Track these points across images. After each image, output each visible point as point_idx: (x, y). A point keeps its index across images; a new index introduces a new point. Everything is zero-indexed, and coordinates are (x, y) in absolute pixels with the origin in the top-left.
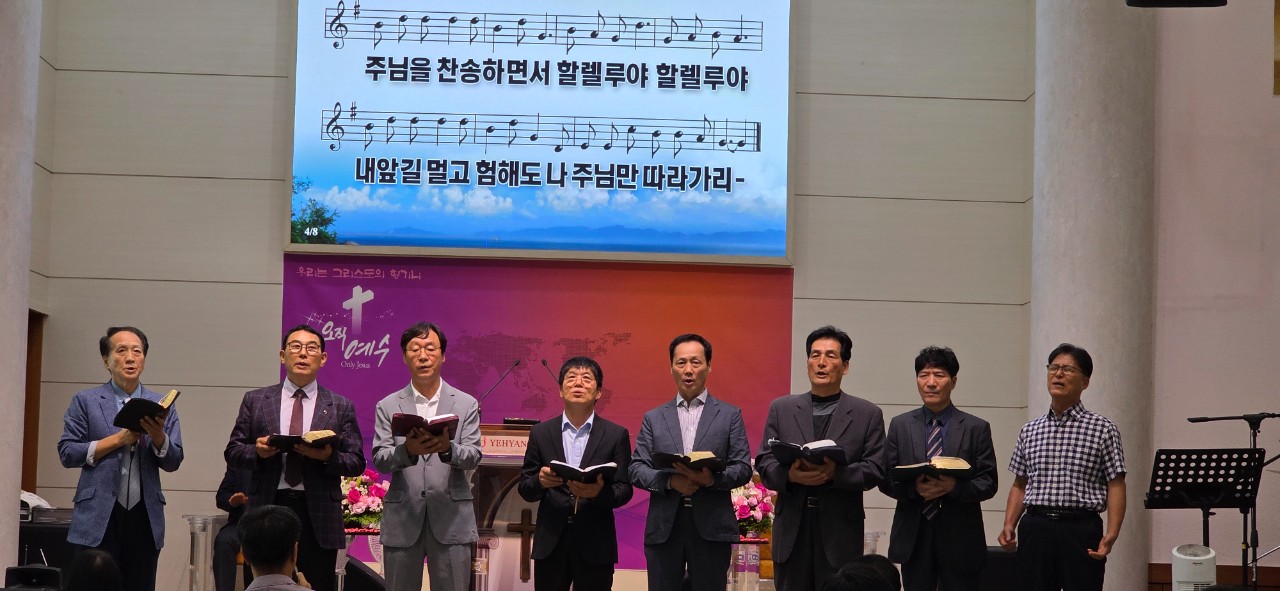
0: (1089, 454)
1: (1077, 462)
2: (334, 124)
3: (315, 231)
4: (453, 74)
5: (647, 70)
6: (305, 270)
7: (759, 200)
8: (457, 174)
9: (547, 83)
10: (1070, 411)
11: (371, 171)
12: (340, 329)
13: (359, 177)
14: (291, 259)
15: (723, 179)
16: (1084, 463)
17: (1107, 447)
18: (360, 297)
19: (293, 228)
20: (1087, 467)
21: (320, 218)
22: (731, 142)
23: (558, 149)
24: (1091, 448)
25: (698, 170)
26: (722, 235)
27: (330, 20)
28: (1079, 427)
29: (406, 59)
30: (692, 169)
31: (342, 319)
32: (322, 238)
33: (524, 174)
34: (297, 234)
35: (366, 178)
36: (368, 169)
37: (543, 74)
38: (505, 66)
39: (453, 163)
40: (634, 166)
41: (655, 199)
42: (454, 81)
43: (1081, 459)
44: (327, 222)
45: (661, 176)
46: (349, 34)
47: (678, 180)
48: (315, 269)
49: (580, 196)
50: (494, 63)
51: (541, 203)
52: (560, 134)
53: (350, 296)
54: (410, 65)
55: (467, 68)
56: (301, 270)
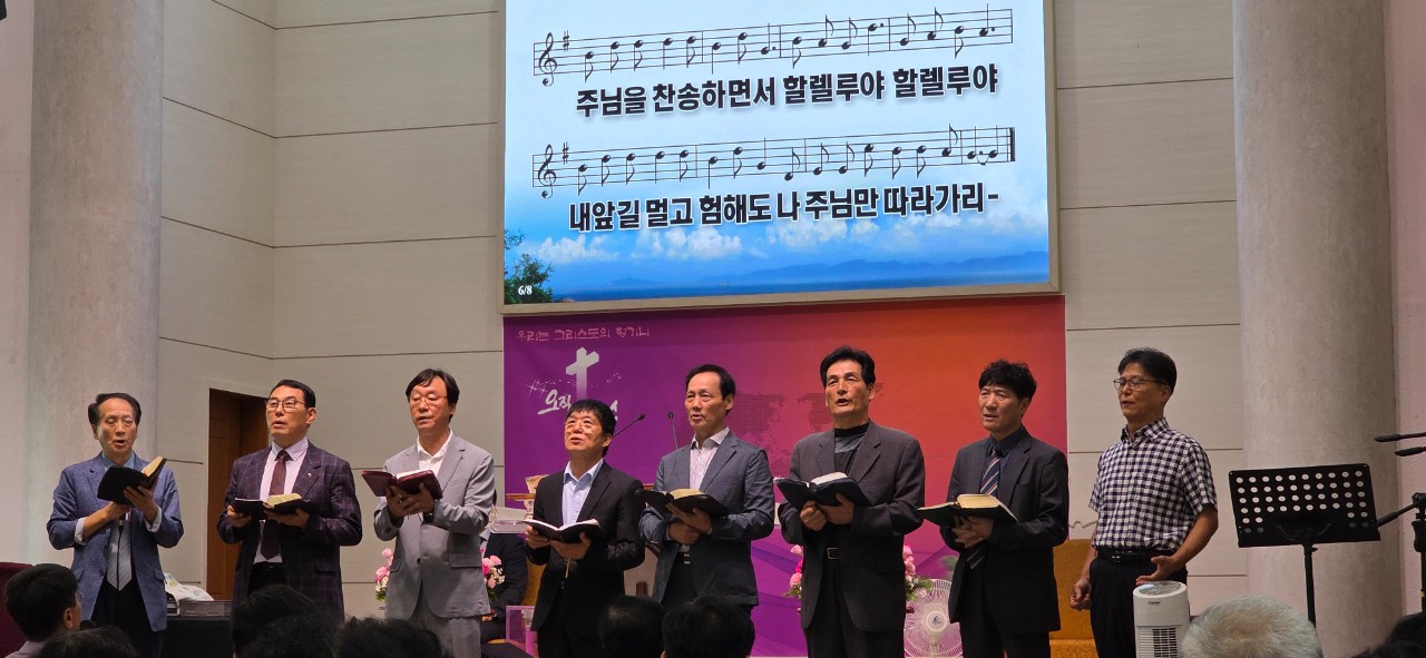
0: (1163, 482)
1: (1146, 491)
2: (546, 170)
3: (529, 290)
4: (670, 101)
5: (883, 78)
6: (526, 334)
7: (1016, 219)
8: (679, 213)
9: (772, 102)
10: (1145, 430)
11: (585, 218)
12: (564, 398)
13: (573, 225)
14: (511, 323)
15: (974, 198)
16: (1155, 493)
17: (1188, 473)
18: (585, 360)
19: (507, 288)
20: (1159, 498)
21: (534, 274)
22: (981, 153)
23: (788, 177)
24: (1164, 474)
25: (945, 189)
26: (976, 262)
27: (539, 55)
28: (1154, 449)
29: (619, 90)
30: (938, 188)
31: (566, 385)
32: (537, 297)
33: (753, 208)
34: (510, 296)
35: (581, 226)
36: (583, 216)
37: (768, 94)
38: (726, 87)
39: (674, 201)
40: (873, 190)
41: (898, 227)
42: (671, 109)
43: (1152, 487)
44: (541, 278)
45: (904, 199)
46: (559, 69)
47: (923, 203)
48: (536, 332)
49: (815, 230)
50: (714, 85)
51: (773, 240)
52: (789, 160)
53: (573, 359)
54: (624, 96)
55: (684, 93)
56: (521, 334)
